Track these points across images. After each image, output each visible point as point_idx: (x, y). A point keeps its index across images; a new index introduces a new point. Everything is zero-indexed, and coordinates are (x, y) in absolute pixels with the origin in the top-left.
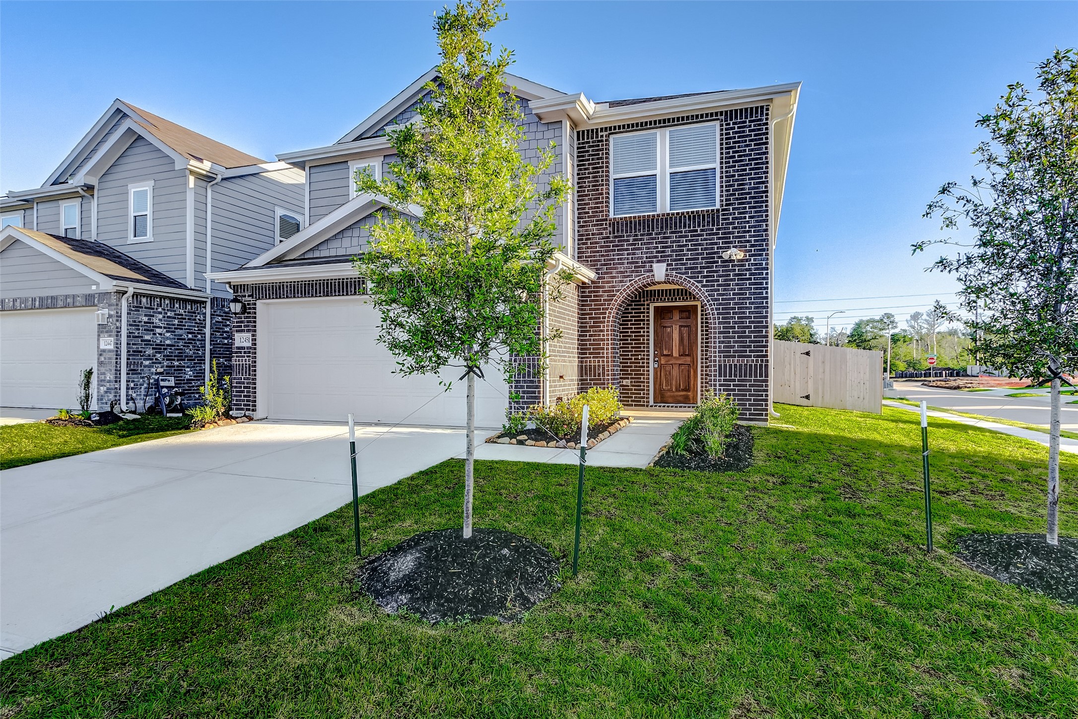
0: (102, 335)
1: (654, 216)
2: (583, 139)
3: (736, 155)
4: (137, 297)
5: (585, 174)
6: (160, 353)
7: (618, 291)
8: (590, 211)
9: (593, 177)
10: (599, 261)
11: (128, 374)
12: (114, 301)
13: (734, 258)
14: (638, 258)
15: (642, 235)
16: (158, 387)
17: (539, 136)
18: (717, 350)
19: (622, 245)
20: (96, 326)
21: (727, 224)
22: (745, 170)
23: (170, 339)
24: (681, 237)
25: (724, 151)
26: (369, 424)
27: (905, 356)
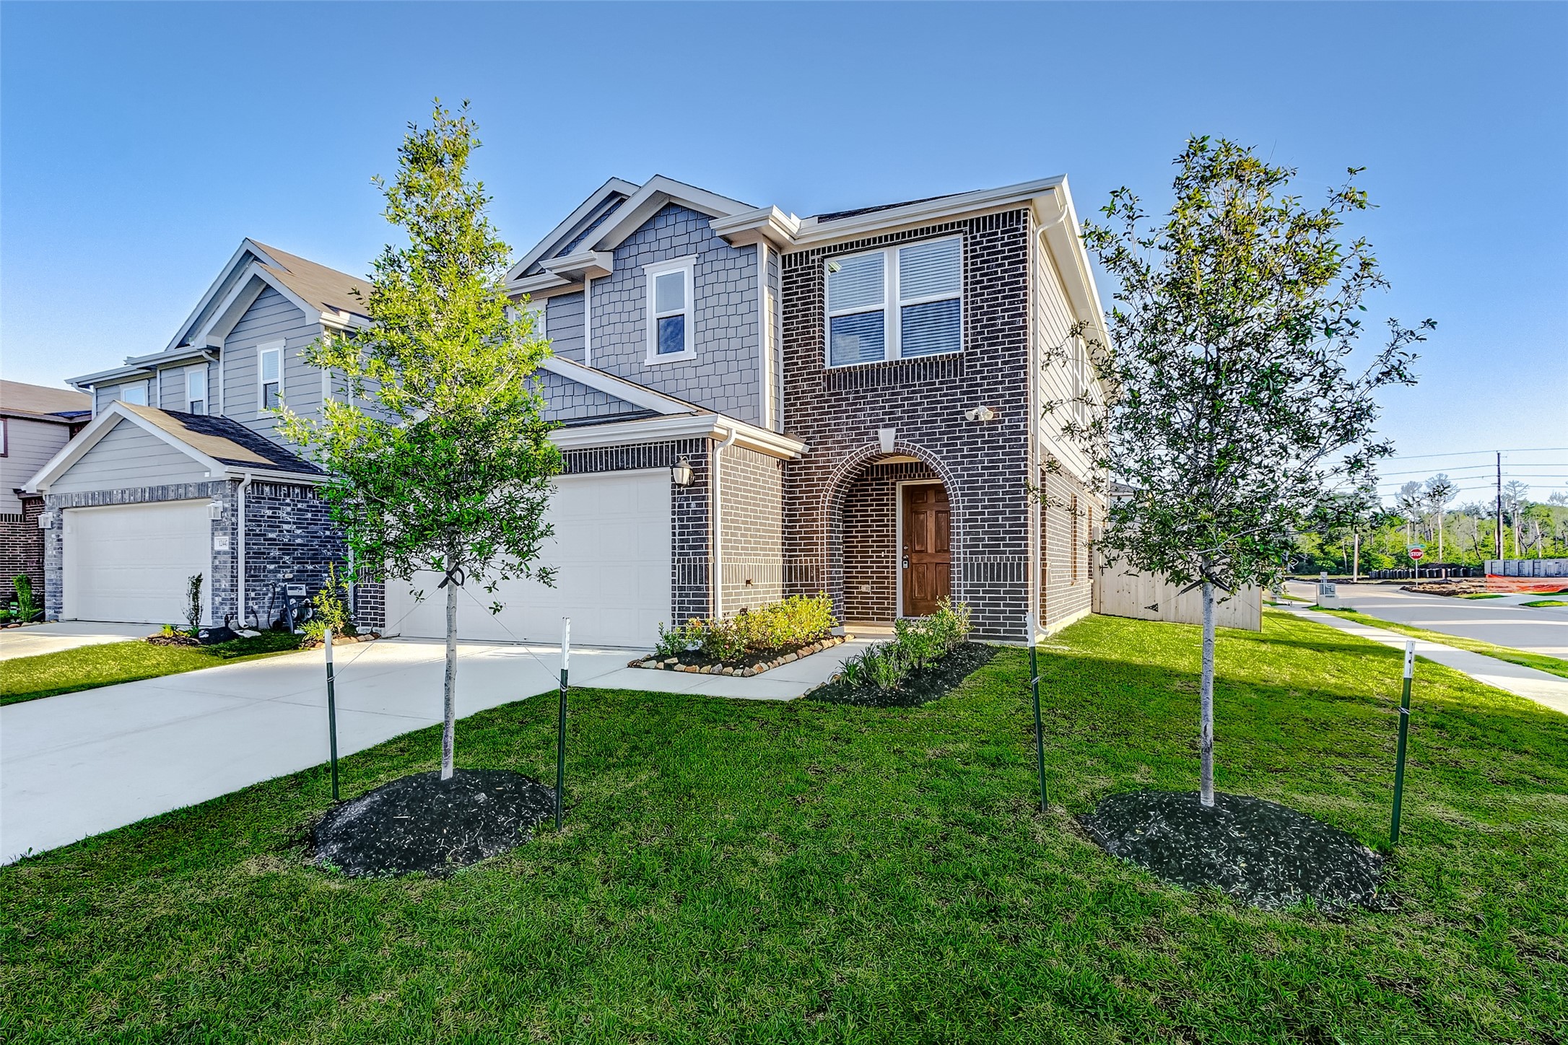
0: (216, 533)
1: (879, 365)
2: (790, 266)
3: (985, 278)
4: (258, 486)
5: (792, 312)
6: (288, 554)
7: (834, 467)
8: (800, 361)
9: (803, 316)
10: (811, 427)
11: (246, 581)
12: (228, 492)
13: (982, 418)
14: (859, 422)
15: (865, 391)
16: (286, 598)
17: (730, 264)
18: (962, 544)
19: (840, 406)
20: (210, 522)
21: (973, 373)
22: (997, 299)
23: (301, 537)
24: (914, 392)
25: (969, 274)
26: (511, 644)
27: (1393, 547)
